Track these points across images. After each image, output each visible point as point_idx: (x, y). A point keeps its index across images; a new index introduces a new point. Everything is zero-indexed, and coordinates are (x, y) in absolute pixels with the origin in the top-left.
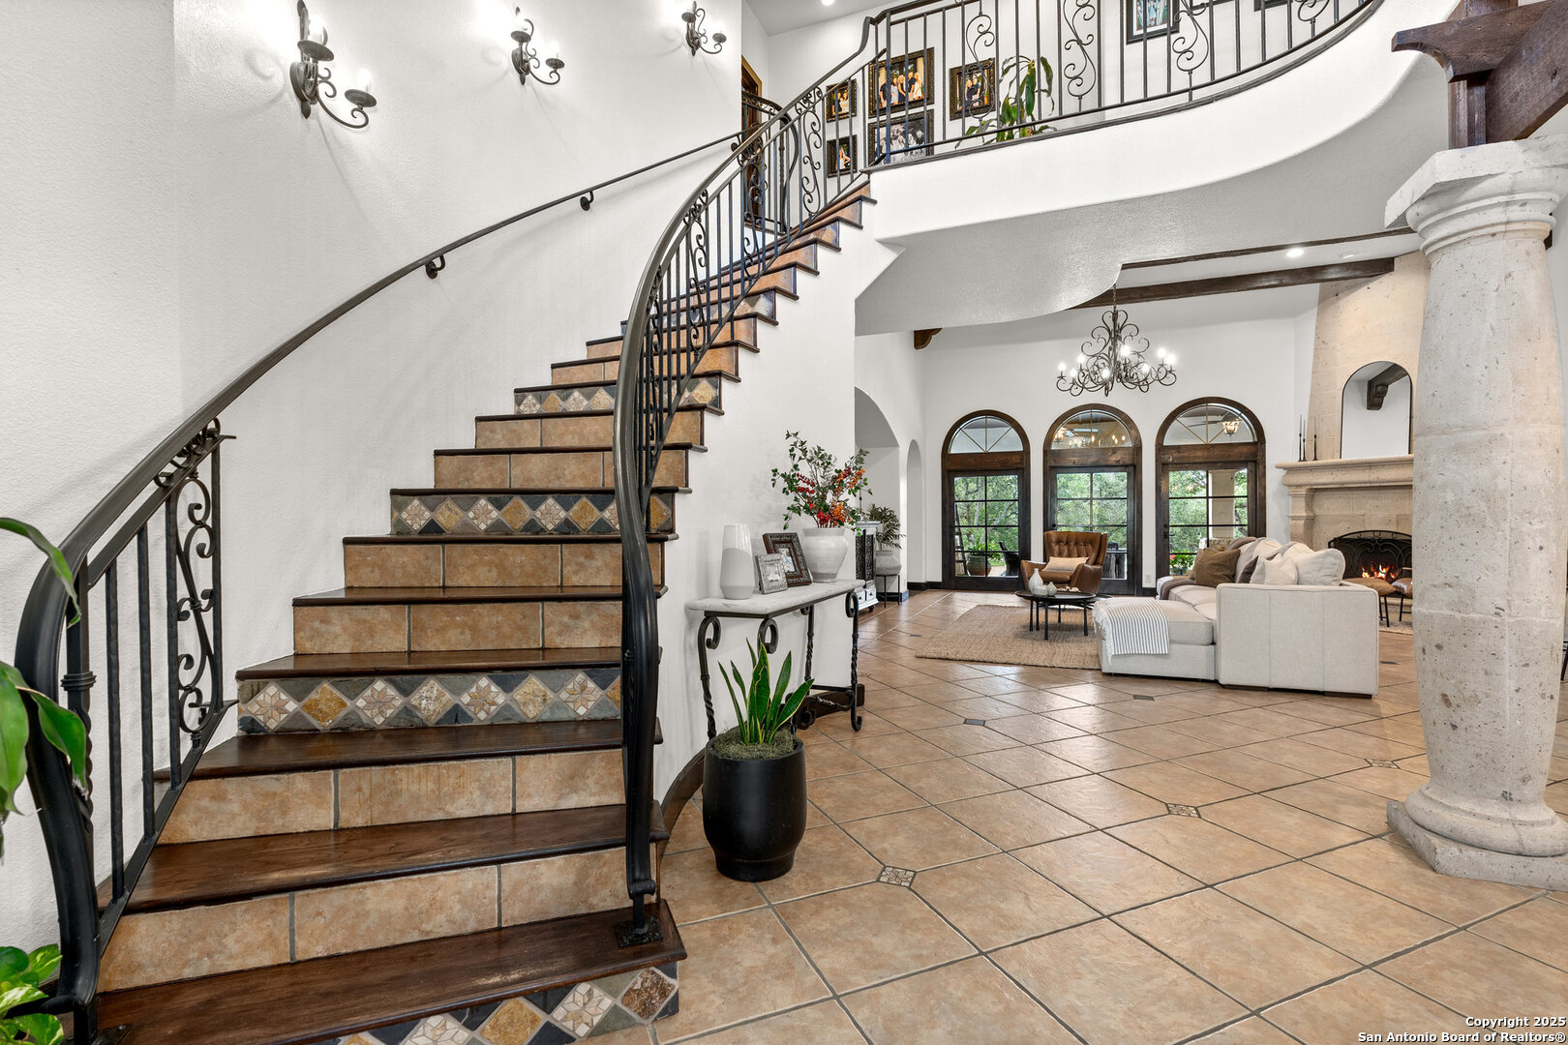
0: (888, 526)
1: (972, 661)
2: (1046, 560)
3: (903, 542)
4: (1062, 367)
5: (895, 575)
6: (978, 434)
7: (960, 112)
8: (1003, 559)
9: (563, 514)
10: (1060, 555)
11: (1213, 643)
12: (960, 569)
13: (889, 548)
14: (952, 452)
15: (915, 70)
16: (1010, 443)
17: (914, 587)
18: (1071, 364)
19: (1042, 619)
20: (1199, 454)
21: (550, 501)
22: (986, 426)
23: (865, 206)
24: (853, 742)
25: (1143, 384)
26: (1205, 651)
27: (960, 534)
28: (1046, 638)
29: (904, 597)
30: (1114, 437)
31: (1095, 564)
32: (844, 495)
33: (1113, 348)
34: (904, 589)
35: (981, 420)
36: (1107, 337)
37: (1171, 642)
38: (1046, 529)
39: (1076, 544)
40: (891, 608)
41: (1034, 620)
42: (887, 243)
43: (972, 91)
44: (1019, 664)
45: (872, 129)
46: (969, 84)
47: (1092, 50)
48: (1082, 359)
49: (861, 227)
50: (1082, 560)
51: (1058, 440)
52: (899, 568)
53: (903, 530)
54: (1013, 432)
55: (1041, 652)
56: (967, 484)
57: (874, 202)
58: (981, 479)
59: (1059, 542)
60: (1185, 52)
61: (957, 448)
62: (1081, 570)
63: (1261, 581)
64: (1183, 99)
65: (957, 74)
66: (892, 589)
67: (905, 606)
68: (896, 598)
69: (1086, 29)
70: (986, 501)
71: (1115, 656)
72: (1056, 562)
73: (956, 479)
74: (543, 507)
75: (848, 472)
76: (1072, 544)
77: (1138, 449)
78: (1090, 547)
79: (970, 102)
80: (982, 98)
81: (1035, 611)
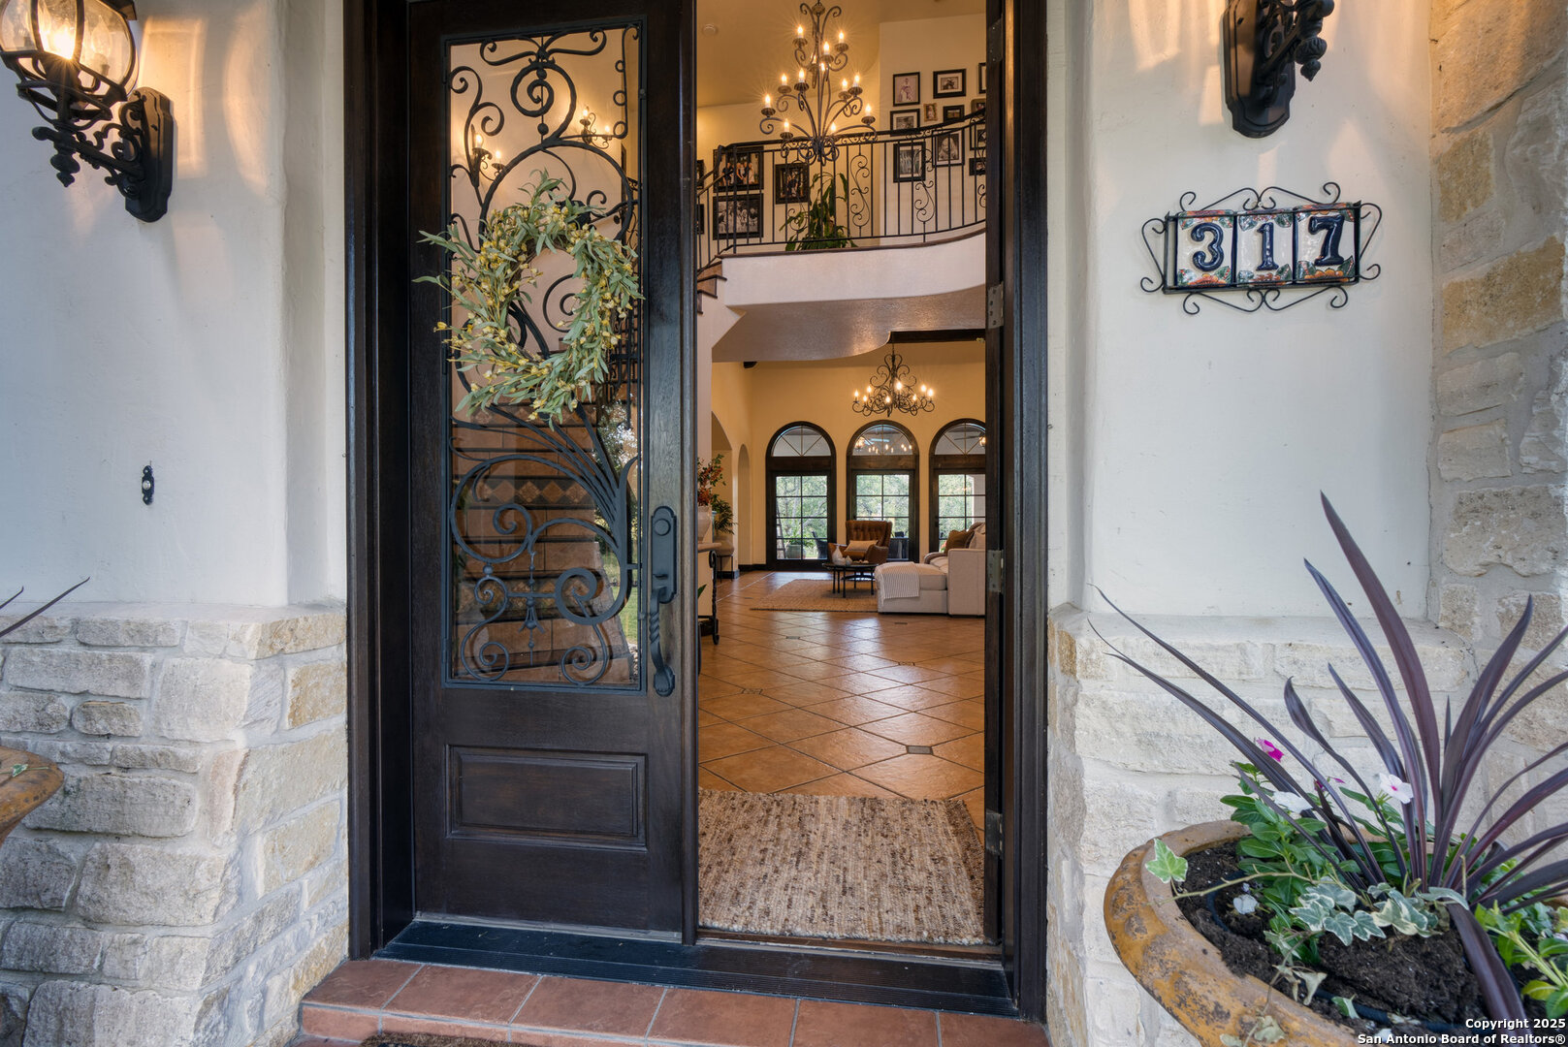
0: (723, 516)
1: (791, 610)
2: (848, 543)
3: (735, 528)
4: (857, 394)
5: (729, 556)
6: (795, 440)
7: (784, 199)
8: (815, 548)
9: (537, 492)
10: (858, 539)
11: (946, 589)
12: (781, 556)
13: (724, 534)
14: (775, 455)
15: (749, 161)
16: (821, 450)
17: (745, 569)
18: (863, 392)
19: (841, 587)
20: (960, 462)
21: (529, 484)
22: (802, 434)
23: (719, 282)
24: (715, 649)
25: (913, 409)
26: (940, 594)
27: (780, 525)
28: (844, 597)
29: (736, 575)
30: (903, 446)
31: (882, 545)
32: (708, 486)
33: (892, 382)
34: (736, 569)
35: (797, 429)
36: (888, 374)
37: (921, 589)
38: (848, 518)
39: (869, 530)
40: (726, 583)
41: (836, 587)
42: (734, 309)
43: (792, 184)
44: (823, 611)
45: (716, 200)
46: (790, 178)
47: (867, 197)
48: (869, 389)
49: (715, 297)
50: (874, 542)
51: (859, 448)
52: (732, 550)
53: (735, 519)
54: (823, 440)
55: (840, 605)
56: (786, 484)
57: (725, 279)
58: (798, 478)
59: (856, 529)
60: (921, 209)
61: (778, 452)
62: (872, 549)
63: (974, 547)
64: (919, 239)
65: (779, 170)
66: (727, 568)
67: (736, 582)
68: (730, 576)
69: (865, 183)
70: (802, 497)
71: (886, 600)
72: (855, 544)
73: (778, 478)
74: (524, 488)
75: (711, 470)
76: (867, 531)
77: (916, 457)
78: (879, 532)
79: (790, 192)
80: (798, 191)
81: (836, 582)
